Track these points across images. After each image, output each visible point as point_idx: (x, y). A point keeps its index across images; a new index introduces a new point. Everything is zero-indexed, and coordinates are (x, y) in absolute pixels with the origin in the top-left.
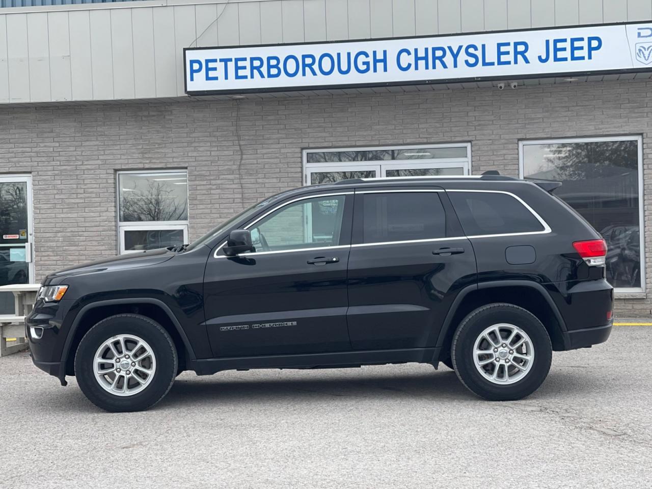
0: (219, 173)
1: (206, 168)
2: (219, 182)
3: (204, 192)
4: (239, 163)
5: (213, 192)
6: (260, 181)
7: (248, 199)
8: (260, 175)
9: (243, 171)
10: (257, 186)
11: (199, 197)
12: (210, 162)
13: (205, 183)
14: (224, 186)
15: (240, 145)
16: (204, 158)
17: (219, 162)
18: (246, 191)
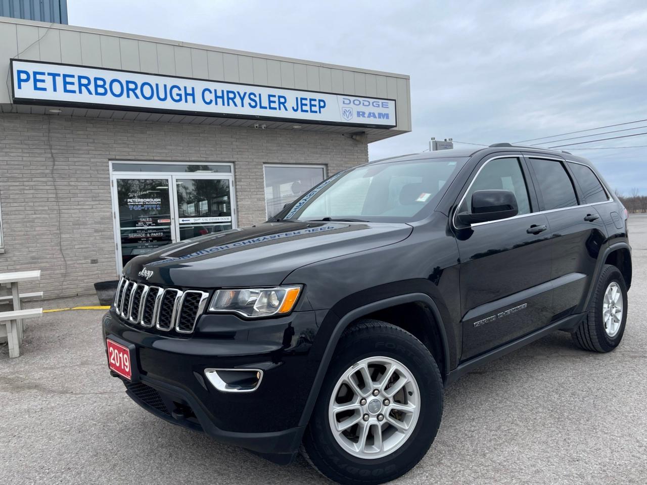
0: (32, 175)
1: (18, 171)
2: (32, 183)
3: (18, 192)
4: (51, 168)
5: (26, 192)
6: (72, 183)
7: (62, 198)
8: (72, 179)
9: (56, 175)
10: (70, 188)
11: (12, 196)
12: (22, 167)
13: (17, 184)
14: (37, 187)
15: (52, 153)
16: (16, 163)
17: (31, 166)
18: (59, 192)
